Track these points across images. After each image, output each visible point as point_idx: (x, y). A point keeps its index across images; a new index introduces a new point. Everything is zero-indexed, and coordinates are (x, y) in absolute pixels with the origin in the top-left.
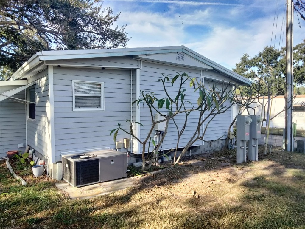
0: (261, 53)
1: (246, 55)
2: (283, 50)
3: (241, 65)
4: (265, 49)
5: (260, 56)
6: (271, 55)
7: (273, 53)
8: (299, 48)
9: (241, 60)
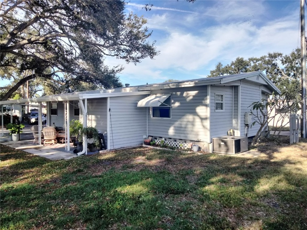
0: (233, 62)
1: (220, 64)
2: (250, 60)
3: (214, 73)
4: (237, 59)
5: (232, 65)
6: (242, 64)
7: (243, 63)
8: (263, 60)
9: (216, 68)
